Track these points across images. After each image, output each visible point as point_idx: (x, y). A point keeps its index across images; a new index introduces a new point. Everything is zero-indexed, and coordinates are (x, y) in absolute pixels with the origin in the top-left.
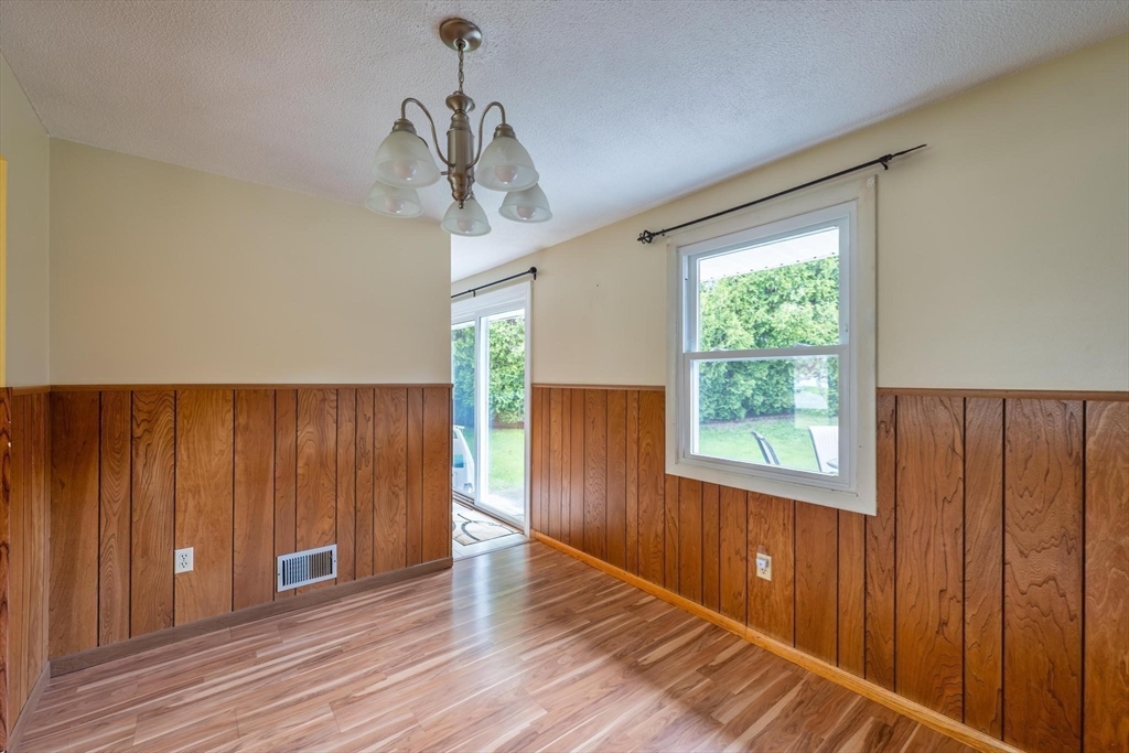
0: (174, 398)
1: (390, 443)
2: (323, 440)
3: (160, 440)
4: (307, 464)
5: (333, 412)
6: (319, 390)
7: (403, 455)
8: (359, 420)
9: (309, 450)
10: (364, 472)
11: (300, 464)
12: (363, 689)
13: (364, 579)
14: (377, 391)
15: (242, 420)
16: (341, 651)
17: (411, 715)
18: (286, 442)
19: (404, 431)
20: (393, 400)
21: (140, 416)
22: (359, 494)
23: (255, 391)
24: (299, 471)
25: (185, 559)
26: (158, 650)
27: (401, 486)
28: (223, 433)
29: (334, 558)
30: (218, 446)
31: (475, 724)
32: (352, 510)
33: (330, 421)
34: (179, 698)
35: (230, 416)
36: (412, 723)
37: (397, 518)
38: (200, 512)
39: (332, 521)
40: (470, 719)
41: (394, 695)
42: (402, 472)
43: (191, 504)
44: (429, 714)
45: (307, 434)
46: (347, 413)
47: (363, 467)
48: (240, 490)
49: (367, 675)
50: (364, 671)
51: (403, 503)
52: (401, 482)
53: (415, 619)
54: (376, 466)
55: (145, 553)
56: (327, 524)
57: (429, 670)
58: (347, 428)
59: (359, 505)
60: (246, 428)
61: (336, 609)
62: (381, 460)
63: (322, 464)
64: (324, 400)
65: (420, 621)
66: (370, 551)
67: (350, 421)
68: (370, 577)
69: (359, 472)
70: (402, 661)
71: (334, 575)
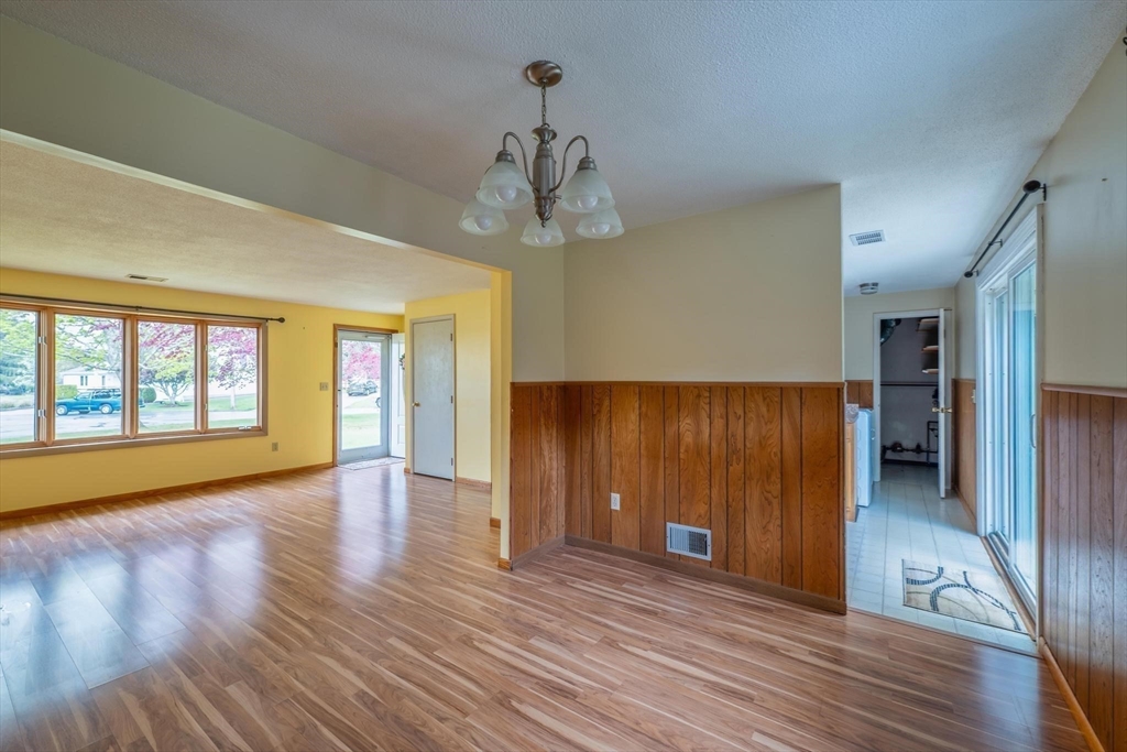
0: (610, 388)
1: (762, 445)
2: (698, 433)
3: (604, 418)
4: (686, 451)
5: (707, 407)
6: (695, 387)
7: (776, 460)
8: (730, 418)
9: (688, 439)
10: (737, 468)
11: (682, 450)
12: (627, 644)
13: (735, 575)
14: (748, 391)
15: (644, 409)
16: (656, 614)
17: (619, 683)
18: (671, 431)
19: (777, 434)
20: (764, 399)
21: (596, 402)
22: (731, 490)
23: (652, 387)
24: (682, 456)
25: (616, 501)
26: (601, 554)
27: (775, 494)
28: (634, 417)
29: (709, 542)
30: (631, 427)
31: (634, 730)
32: (725, 503)
33: (704, 415)
34: (574, 582)
35: (637, 405)
36: (611, 688)
37: (771, 527)
38: (622, 471)
39: (707, 507)
40: (637, 724)
41: (633, 663)
42: (776, 477)
43: (618, 464)
44: (627, 694)
45: (686, 424)
46: (718, 410)
47: (734, 463)
48: (643, 462)
49: (643, 639)
50: (646, 636)
51: (777, 513)
52: (776, 488)
53: (732, 631)
54: (747, 466)
55: (598, 489)
56: (702, 508)
57: (675, 670)
58: (719, 424)
59: (730, 500)
60: (646, 415)
61: (700, 587)
62: (752, 461)
63: (698, 454)
64: (699, 396)
65: (732, 635)
66: (742, 550)
67: (722, 417)
68: (741, 575)
69: (731, 468)
70: (673, 650)
71: (708, 558)
